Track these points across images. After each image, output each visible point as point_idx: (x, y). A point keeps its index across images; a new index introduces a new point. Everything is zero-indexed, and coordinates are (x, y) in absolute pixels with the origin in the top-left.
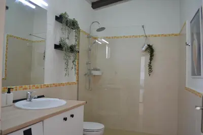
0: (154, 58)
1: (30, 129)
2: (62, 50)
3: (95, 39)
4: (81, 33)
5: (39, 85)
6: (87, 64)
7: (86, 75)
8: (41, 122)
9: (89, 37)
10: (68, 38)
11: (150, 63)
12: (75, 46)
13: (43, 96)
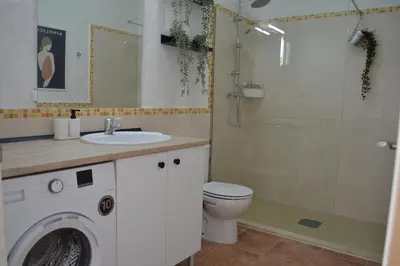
0: (377, 60)
1: (90, 171)
2: (173, 45)
3: (253, 23)
4: (218, 12)
5: (131, 110)
6: (232, 74)
7: (229, 95)
8: (112, 163)
9: (237, 19)
10: (187, 22)
11: (367, 71)
12: (203, 38)
13: (139, 130)
